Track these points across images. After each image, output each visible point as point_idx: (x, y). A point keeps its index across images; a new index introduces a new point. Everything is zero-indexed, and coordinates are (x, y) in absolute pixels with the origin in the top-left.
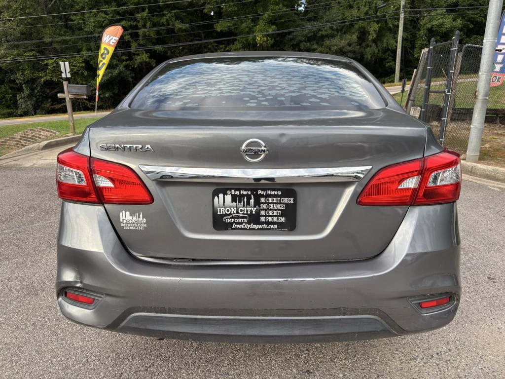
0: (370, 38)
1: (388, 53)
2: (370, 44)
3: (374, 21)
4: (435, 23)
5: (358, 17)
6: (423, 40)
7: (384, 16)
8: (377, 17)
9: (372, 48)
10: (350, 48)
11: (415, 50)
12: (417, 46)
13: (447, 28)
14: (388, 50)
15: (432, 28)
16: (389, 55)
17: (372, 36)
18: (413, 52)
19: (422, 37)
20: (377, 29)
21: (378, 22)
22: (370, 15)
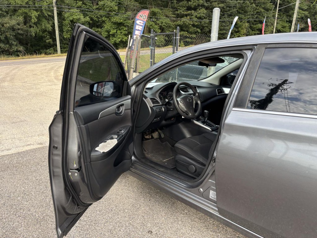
0: (33, 21)
1: (46, 33)
2: (33, 25)
3: (34, 10)
4: (75, 17)
5: (21, 5)
6: (68, 27)
7: (41, 7)
8: (35, 7)
9: (35, 28)
10: (19, 27)
11: (64, 33)
12: (64, 30)
13: (82, 22)
14: (46, 31)
15: (73, 20)
16: (47, 34)
17: (34, 20)
18: (63, 34)
19: (67, 25)
20: (37, 15)
21: (37, 11)
22: (30, 5)
